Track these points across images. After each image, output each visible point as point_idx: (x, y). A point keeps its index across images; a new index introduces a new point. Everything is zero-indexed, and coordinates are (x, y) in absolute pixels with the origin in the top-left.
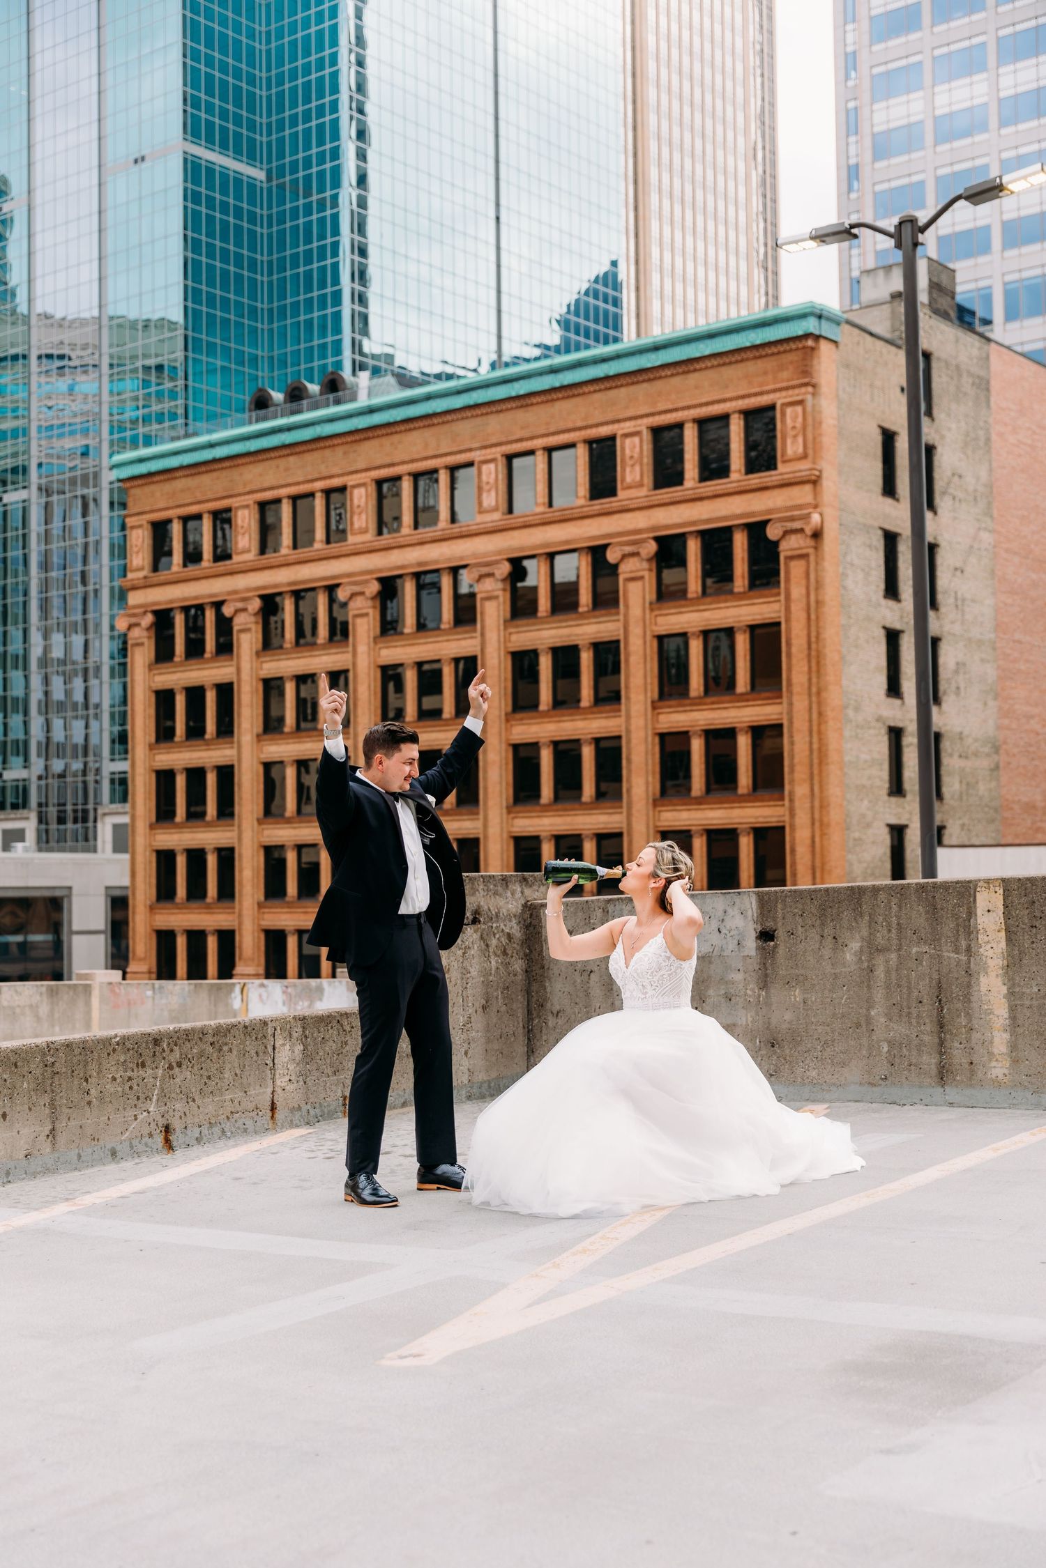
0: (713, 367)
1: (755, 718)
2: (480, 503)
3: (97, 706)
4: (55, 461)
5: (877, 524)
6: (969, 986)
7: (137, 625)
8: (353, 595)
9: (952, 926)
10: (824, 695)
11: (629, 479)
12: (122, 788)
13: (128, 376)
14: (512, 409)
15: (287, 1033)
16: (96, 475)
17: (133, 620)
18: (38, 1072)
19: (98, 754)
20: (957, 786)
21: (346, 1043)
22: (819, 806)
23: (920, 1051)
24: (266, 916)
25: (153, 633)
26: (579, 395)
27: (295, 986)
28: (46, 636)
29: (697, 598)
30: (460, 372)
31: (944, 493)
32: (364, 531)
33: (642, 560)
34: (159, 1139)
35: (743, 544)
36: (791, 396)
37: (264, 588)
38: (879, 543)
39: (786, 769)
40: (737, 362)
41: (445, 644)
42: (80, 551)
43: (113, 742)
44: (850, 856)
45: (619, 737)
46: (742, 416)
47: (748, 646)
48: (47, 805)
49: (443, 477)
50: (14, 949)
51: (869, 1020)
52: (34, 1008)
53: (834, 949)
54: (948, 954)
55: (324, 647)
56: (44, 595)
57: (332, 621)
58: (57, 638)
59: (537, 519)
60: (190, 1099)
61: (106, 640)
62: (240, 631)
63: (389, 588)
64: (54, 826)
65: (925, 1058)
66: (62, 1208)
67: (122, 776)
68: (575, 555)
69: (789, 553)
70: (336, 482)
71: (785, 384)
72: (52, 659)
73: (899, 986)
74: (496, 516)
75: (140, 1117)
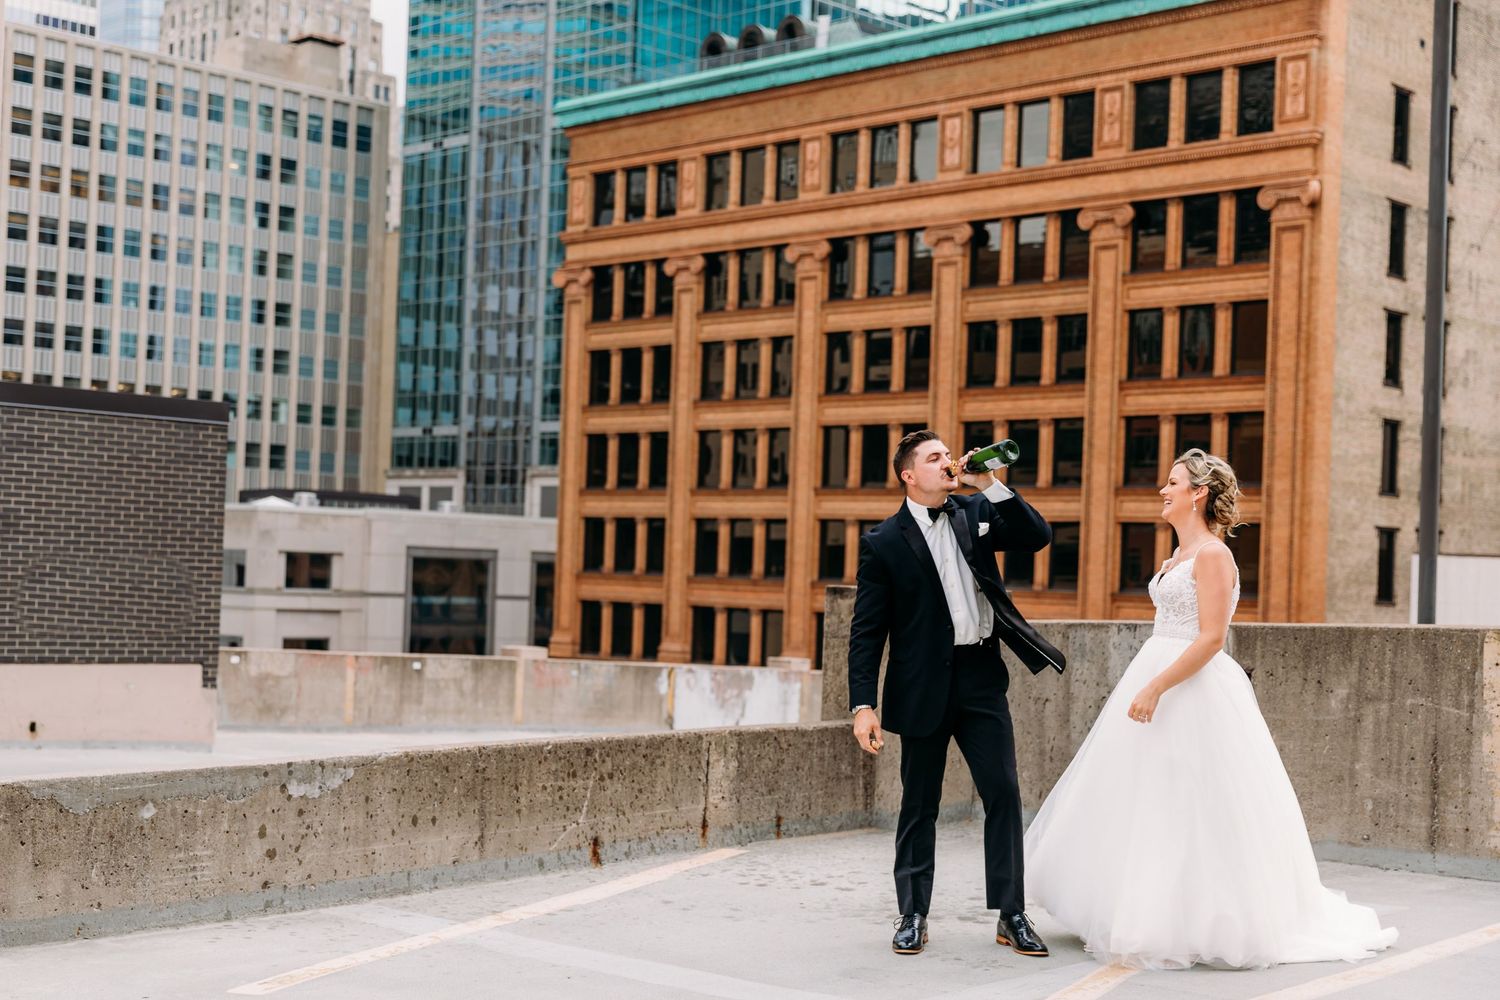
0: (1207, 16)
1: (1233, 404)
2: (942, 161)
3: (530, 363)
4: (498, 105)
5: (1383, 194)
6: (1469, 745)
7: (575, 281)
8: (802, 256)
9: (1453, 678)
10: (1312, 381)
11: (1106, 138)
12: (552, 449)
13: (575, 15)
14: (982, 59)
15: (722, 749)
16: (539, 121)
17: (571, 276)
18: (469, 778)
19: (529, 412)
20: (1458, 488)
21: (783, 761)
22: (1301, 502)
23: (1408, 811)
24: (696, 592)
25: (590, 290)
26: (1056, 45)
27: (724, 673)
28: (481, 288)
29: (1176, 271)
30: (927, 16)
31: (1463, 160)
32: (816, 188)
33: (1117, 227)
34: (588, 852)
35: (1230, 212)
36: (1295, 50)
37: (708, 246)
38: (1385, 215)
39: (1265, 462)
40: (1234, 11)
41: (897, 312)
42: (519, 200)
43: (545, 400)
44: (1332, 560)
45: (1081, 419)
46: (1237, 71)
47: (1230, 325)
48: (475, 463)
49: (904, 132)
50: (437, 612)
51: (1352, 774)
52: (458, 682)
53: (1318, 695)
54: (1448, 709)
55: (768, 310)
56: (480, 246)
57: (778, 282)
58: (493, 291)
59: (1004, 180)
60: (620, 812)
61: (542, 294)
62: (682, 291)
63: (840, 250)
64: (481, 486)
65: (1414, 821)
66: (488, 922)
67: (553, 437)
68: (1042, 221)
69: (1282, 224)
70: (789, 135)
71: (1287, 36)
72: (486, 312)
73: (1389, 740)
74: (959, 175)
75: (569, 828)
